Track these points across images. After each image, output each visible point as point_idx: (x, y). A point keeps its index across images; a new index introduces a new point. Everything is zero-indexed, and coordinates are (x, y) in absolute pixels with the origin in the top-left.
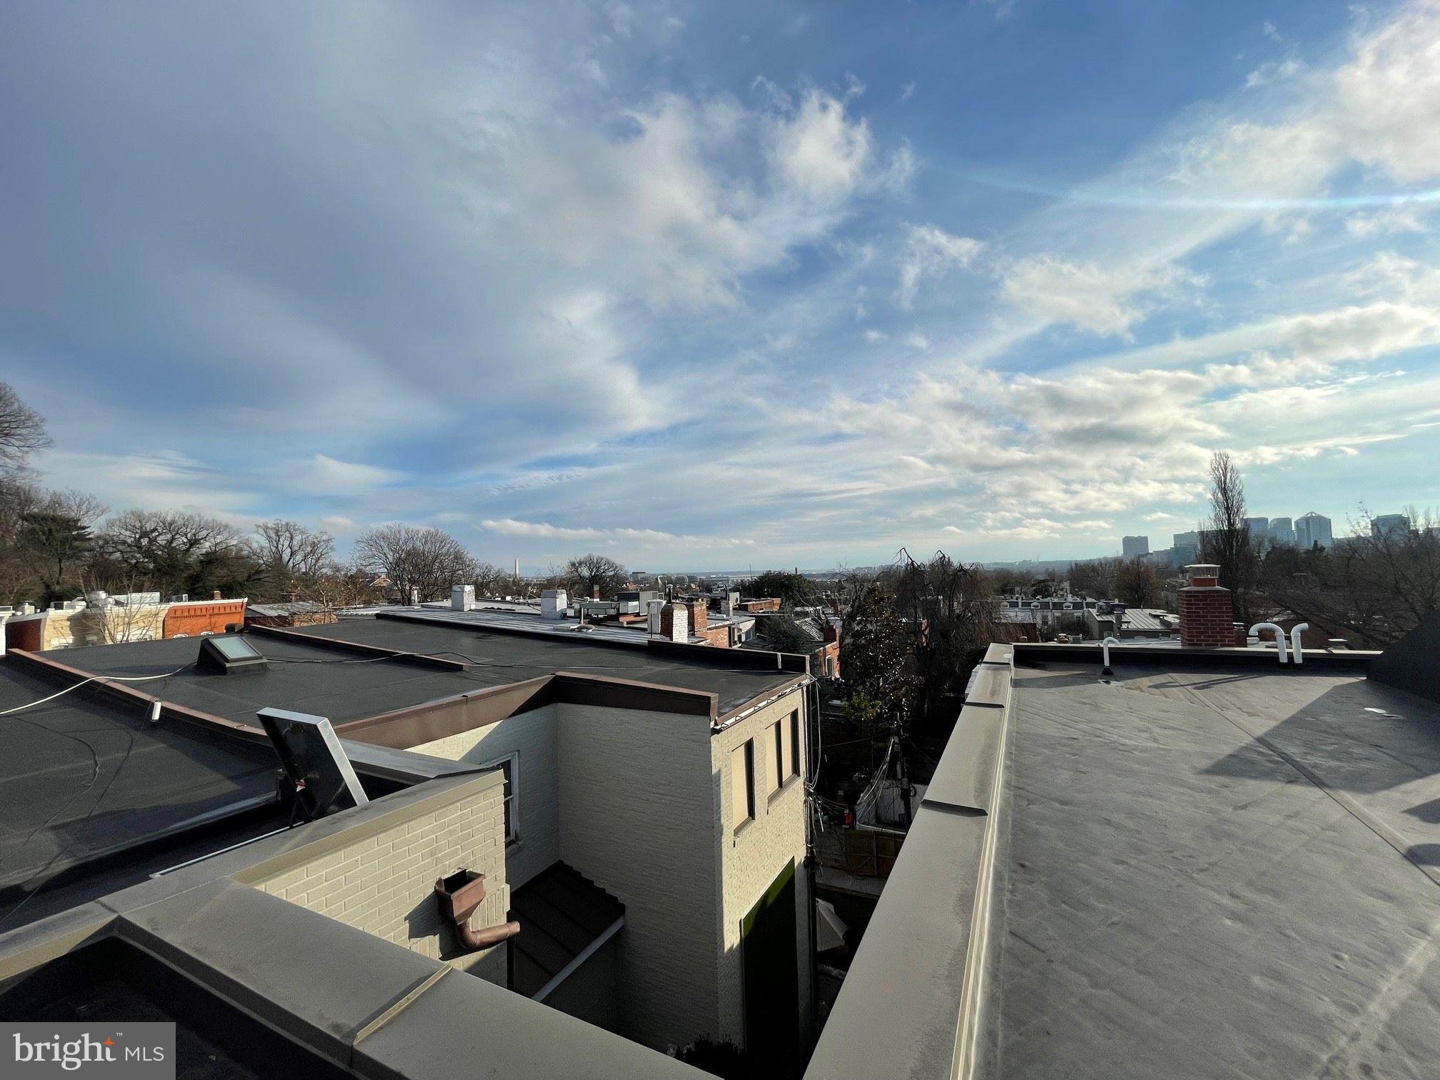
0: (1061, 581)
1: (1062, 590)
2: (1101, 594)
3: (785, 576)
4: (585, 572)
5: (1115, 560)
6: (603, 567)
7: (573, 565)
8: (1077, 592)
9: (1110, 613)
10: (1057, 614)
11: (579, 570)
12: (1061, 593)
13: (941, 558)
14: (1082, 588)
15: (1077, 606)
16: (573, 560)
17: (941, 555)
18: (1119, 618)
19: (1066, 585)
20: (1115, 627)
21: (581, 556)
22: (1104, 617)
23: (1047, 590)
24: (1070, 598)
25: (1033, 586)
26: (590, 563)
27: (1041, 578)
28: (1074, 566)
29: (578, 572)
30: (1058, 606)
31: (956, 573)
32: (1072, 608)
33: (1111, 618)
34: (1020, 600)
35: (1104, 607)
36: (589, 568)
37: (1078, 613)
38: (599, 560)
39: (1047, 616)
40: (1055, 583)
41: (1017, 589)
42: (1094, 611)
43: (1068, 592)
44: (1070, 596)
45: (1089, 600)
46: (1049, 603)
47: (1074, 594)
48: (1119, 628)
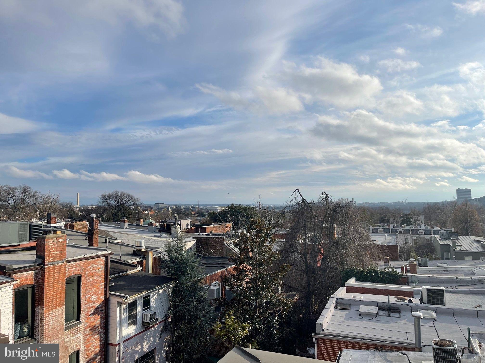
0: (419, 215)
1: (419, 221)
2: (443, 225)
3: (243, 208)
4: (113, 202)
5: (452, 202)
6: (125, 199)
7: (104, 197)
8: (428, 223)
9: (448, 238)
10: (414, 237)
11: (108, 201)
12: (419, 223)
13: (326, 197)
14: (431, 220)
15: (427, 232)
16: (104, 194)
17: (325, 196)
18: (454, 243)
19: (422, 217)
20: (451, 249)
21: (110, 191)
22: (444, 241)
23: (410, 221)
24: (423, 227)
25: (401, 217)
26: (115, 196)
27: (407, 212)
28: (427, 206)
29: (107, 202)
30: (415, 232)
31: (335, 210)
32: (424, 234)
33: (449, 242)
34: (390, 228)
35: (444, 234)
36: (116, 199)
37: (428, 237)
38: (123, 194)
39: (408, 239)
40: (415, 216)
41: (391, 219)
42: (438, 237)
43: (423, 222)
44: (423, 225)
45: (436, 228)
46: (409, 229)
47: (426, 223)
48: (454, 250)
